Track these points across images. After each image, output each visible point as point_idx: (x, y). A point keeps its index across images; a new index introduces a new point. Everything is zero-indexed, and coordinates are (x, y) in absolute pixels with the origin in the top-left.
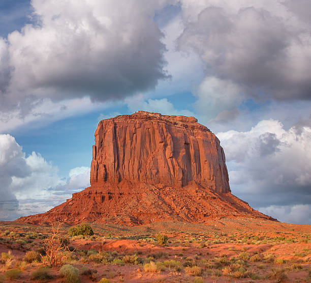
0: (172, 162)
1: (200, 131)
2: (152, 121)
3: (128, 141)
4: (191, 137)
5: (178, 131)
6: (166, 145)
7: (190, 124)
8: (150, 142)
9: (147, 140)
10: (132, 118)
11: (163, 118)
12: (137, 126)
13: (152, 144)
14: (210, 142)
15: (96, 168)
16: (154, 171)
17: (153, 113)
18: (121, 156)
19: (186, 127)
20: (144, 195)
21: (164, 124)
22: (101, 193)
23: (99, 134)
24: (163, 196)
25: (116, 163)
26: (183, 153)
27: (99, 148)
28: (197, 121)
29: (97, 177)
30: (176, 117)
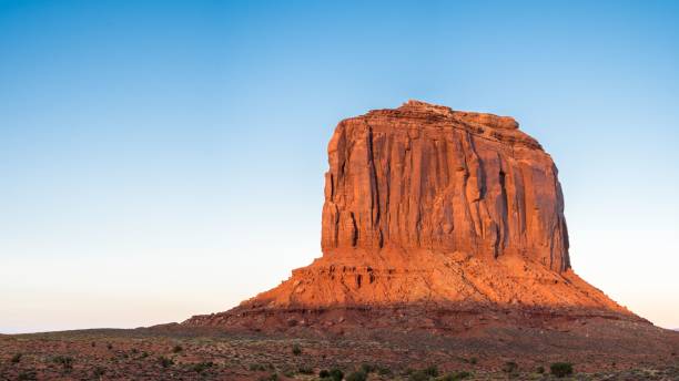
0: (478, 209)
1: (526, 149)
2: (440, 124)
3: (395, 166)
4: (511, 160)
5: (488, 148)
6: (467, 176)
7: (507, 133)
8: (438, 168)
9: (433, 163)
10: (401, 117)
11: (458, 118)
12: (413, 134)
13: (442, 173)
14: (544, 173)
15: (333, 220)
16: (447, 227)
17: (436, 107)
18: (383, 196)
19: (500, 137)
20: (436, 274)
21: (464, 132)
22: (354, 269)
23: (338, 149)
24: (469, 277)
25: (375, 210)
26: (495, 191)
27: (338, 179)
28: (517, 126)
29: (336, 237)
30: (477, 115)
